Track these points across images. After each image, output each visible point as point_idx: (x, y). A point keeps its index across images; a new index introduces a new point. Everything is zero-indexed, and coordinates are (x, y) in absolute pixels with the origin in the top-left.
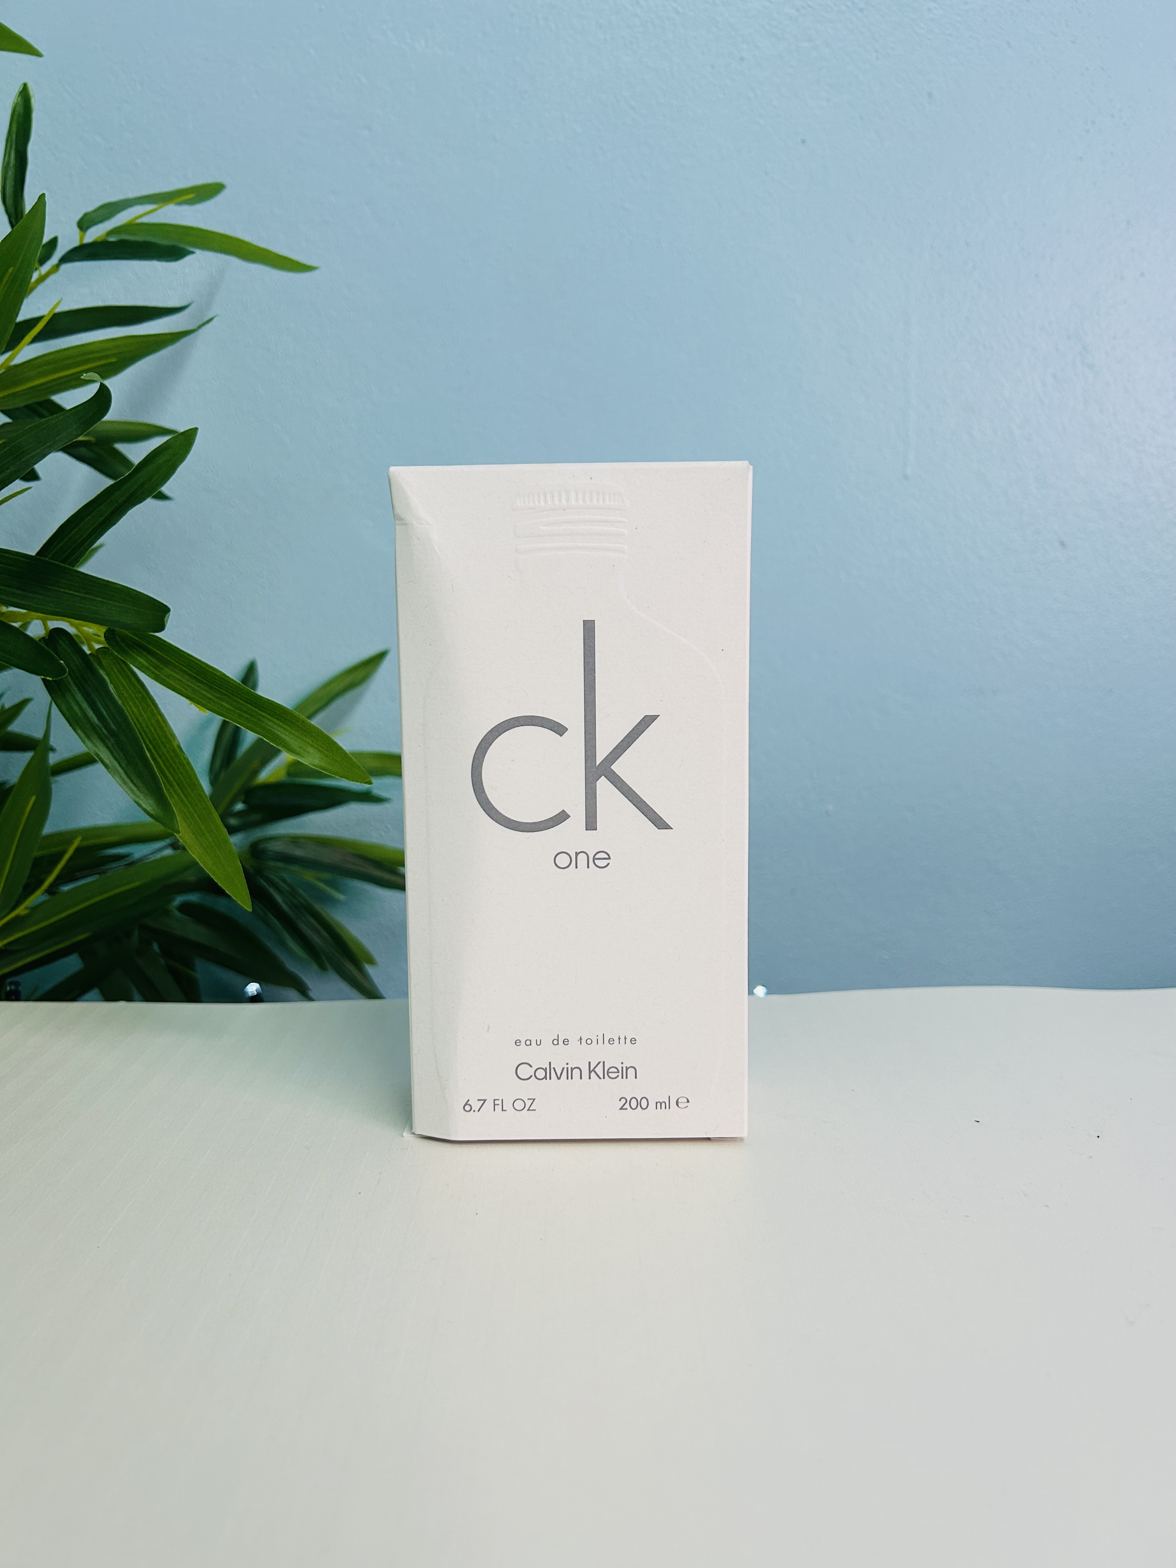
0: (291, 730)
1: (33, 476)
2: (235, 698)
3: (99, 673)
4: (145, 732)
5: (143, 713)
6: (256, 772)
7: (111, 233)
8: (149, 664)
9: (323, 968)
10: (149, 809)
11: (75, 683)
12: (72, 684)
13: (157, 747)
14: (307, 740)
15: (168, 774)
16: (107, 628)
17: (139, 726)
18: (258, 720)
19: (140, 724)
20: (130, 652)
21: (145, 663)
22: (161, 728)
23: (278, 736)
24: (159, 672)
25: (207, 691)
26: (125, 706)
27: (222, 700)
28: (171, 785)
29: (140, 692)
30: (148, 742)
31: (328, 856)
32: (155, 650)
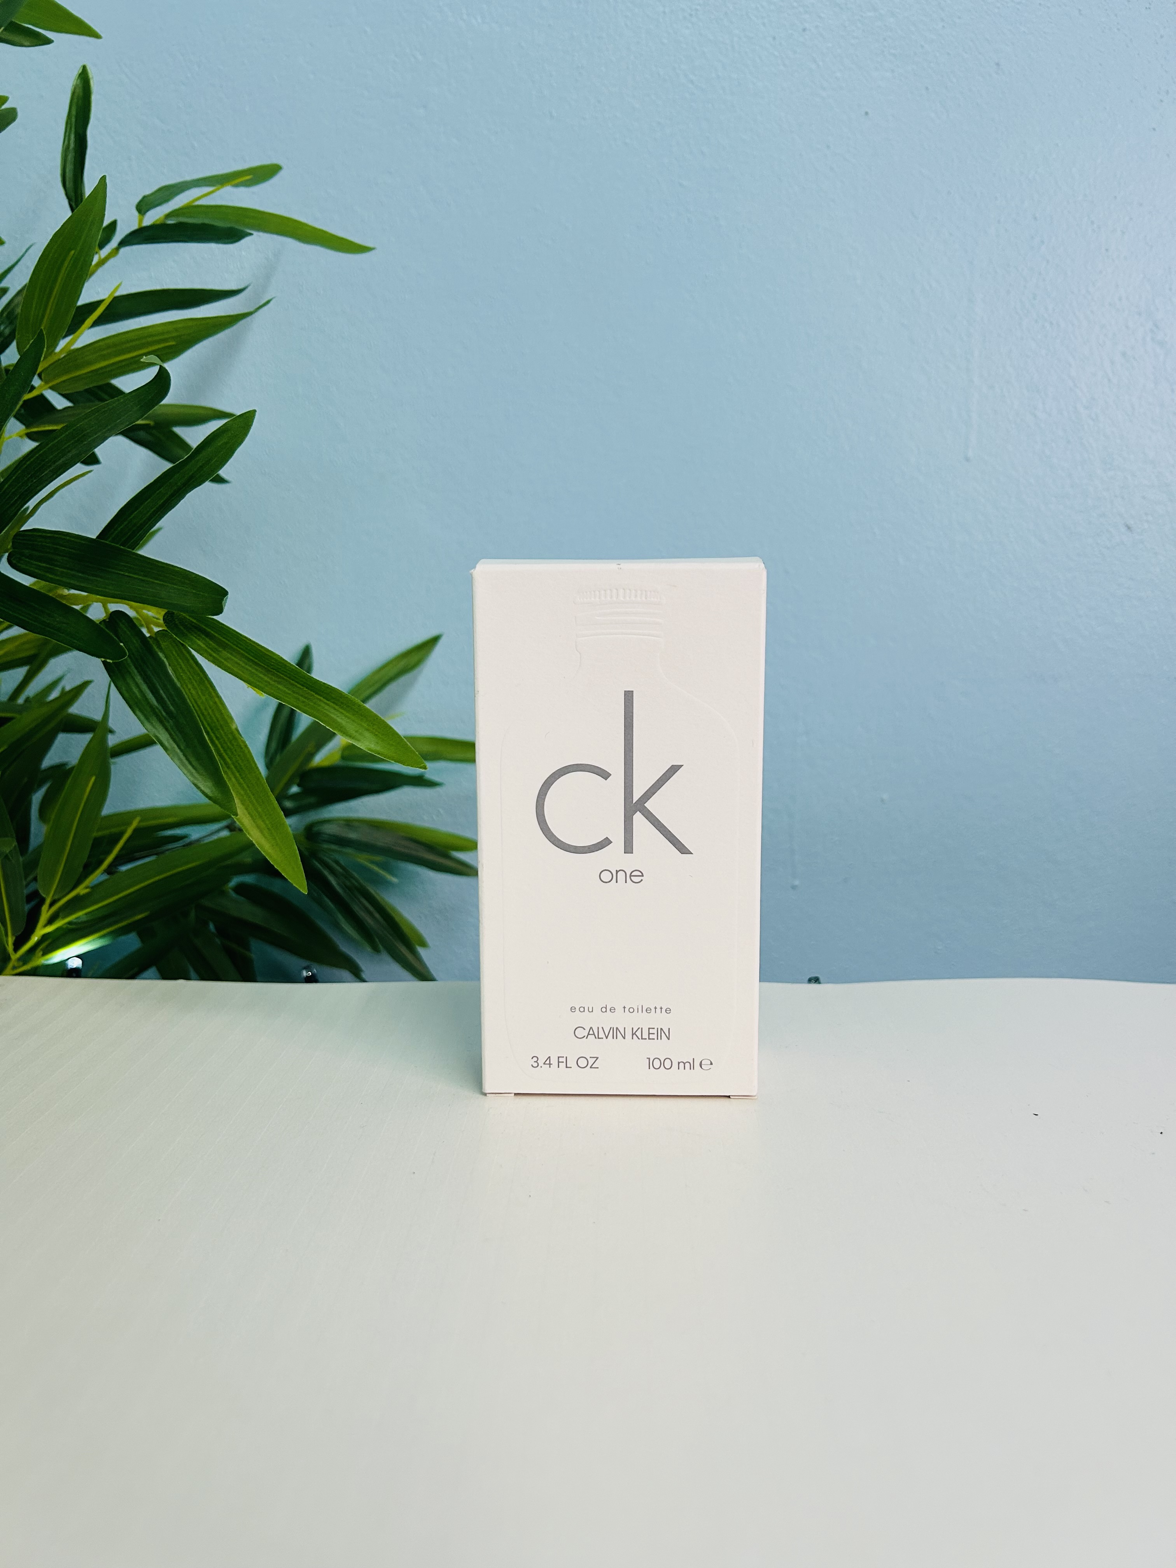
0: (347, 714)
1: (93, 460)
2: (292, 681)
3: (158, 655)
4: (203, 714)
5: (201, 695)
6: (311, 755)
7: (168, 216)
8: (207, 646)
9: (376, 950)
10: (207, 791)
11: (135, 665)
12: (131, 664)
13: (214, 729)
14: (363, 724)
15: (226, 757)
16: (166, 611)
17: (197, 709)
18: (314, 703)
19: (199, 706)
20: (189, 635)
21: (203, 646)
22: (220, 711)
23: (334, 719)
24: (218, 654)
25: (265, 675)
26: (184, 688)
27: (279, 683)
28: (228, 768)
29: (199, 675)
30: (207, 726)
31: (382, 840)
32: (212, 632)
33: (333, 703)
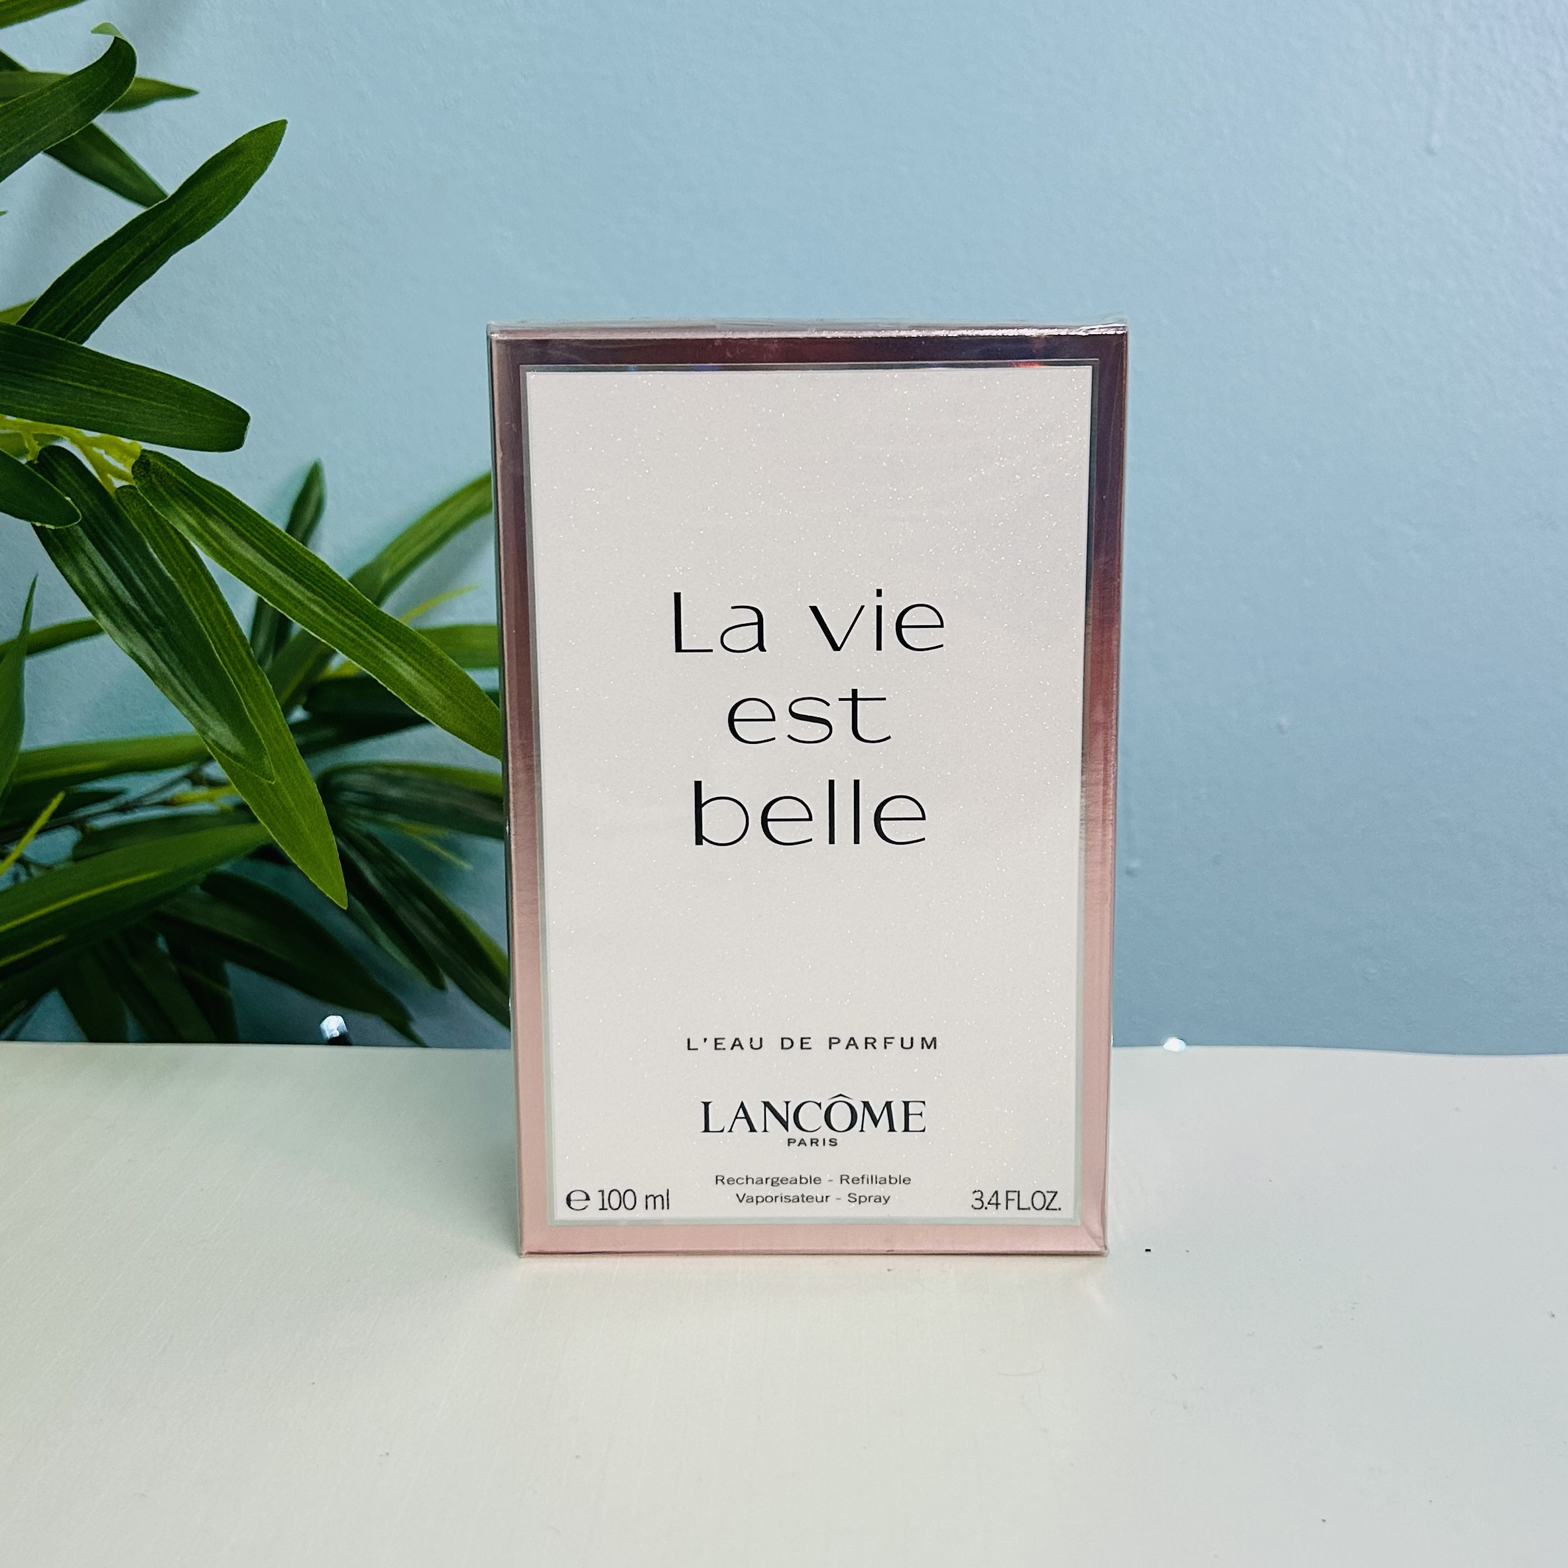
3: (129, 524)
11: (91, 538)
18: (370, 643)
20: (174, 502)
23: (399, 675)
33: (400, 647)
